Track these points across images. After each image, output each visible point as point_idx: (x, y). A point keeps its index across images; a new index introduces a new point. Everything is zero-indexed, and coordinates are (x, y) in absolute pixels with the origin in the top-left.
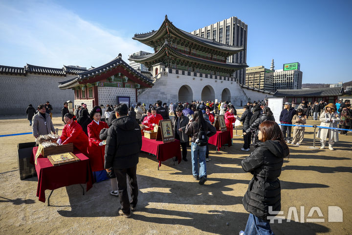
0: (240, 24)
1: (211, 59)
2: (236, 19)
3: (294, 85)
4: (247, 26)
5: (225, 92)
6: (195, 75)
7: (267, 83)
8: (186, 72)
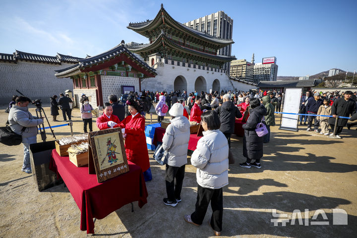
0: (226, 18)
1: (203, 51)
2: (223, 14)
3: (271, 77)
4: (232, 21)
5: (216, 82)
6: (189, 66)
7: (248, 75)
8: (181, 63)
